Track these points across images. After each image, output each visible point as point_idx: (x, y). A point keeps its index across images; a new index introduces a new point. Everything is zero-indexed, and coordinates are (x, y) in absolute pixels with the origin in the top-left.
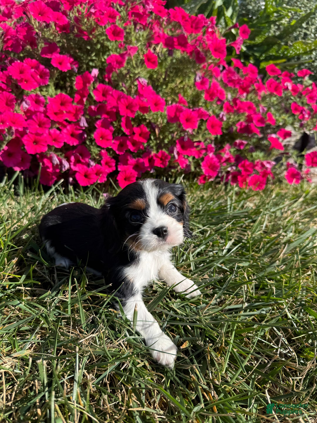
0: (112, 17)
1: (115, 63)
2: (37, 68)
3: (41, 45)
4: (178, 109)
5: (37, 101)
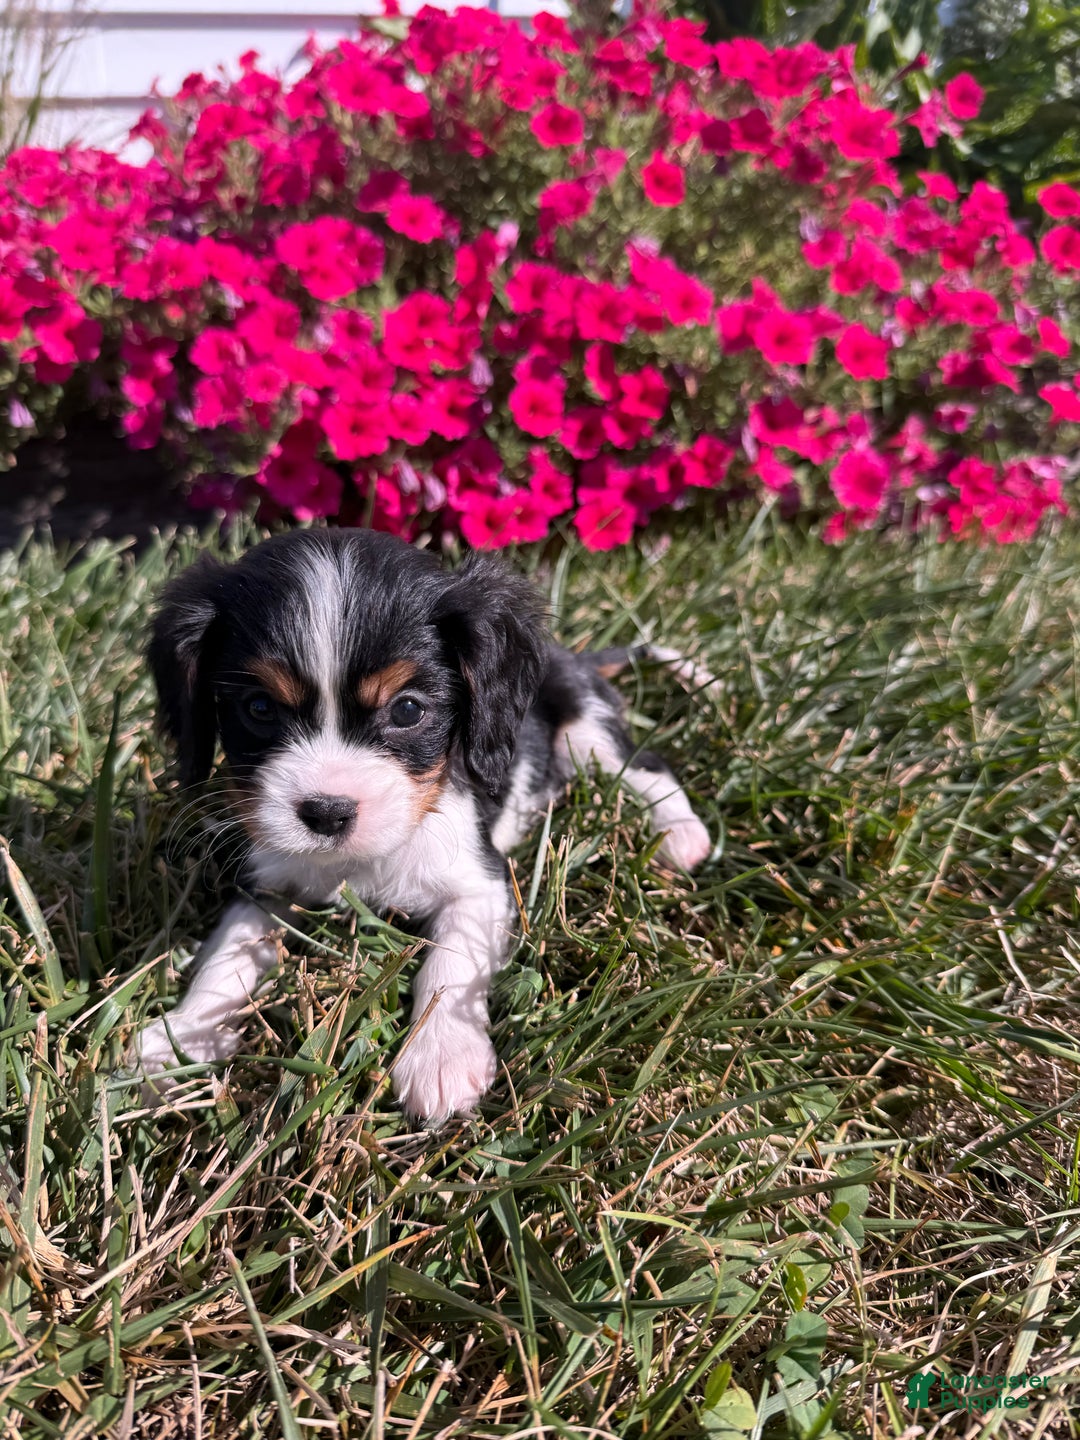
0: (547, 80)
1: (565, 205)
2: (350, 238)
4: (749, 315)
5: (352, 327)
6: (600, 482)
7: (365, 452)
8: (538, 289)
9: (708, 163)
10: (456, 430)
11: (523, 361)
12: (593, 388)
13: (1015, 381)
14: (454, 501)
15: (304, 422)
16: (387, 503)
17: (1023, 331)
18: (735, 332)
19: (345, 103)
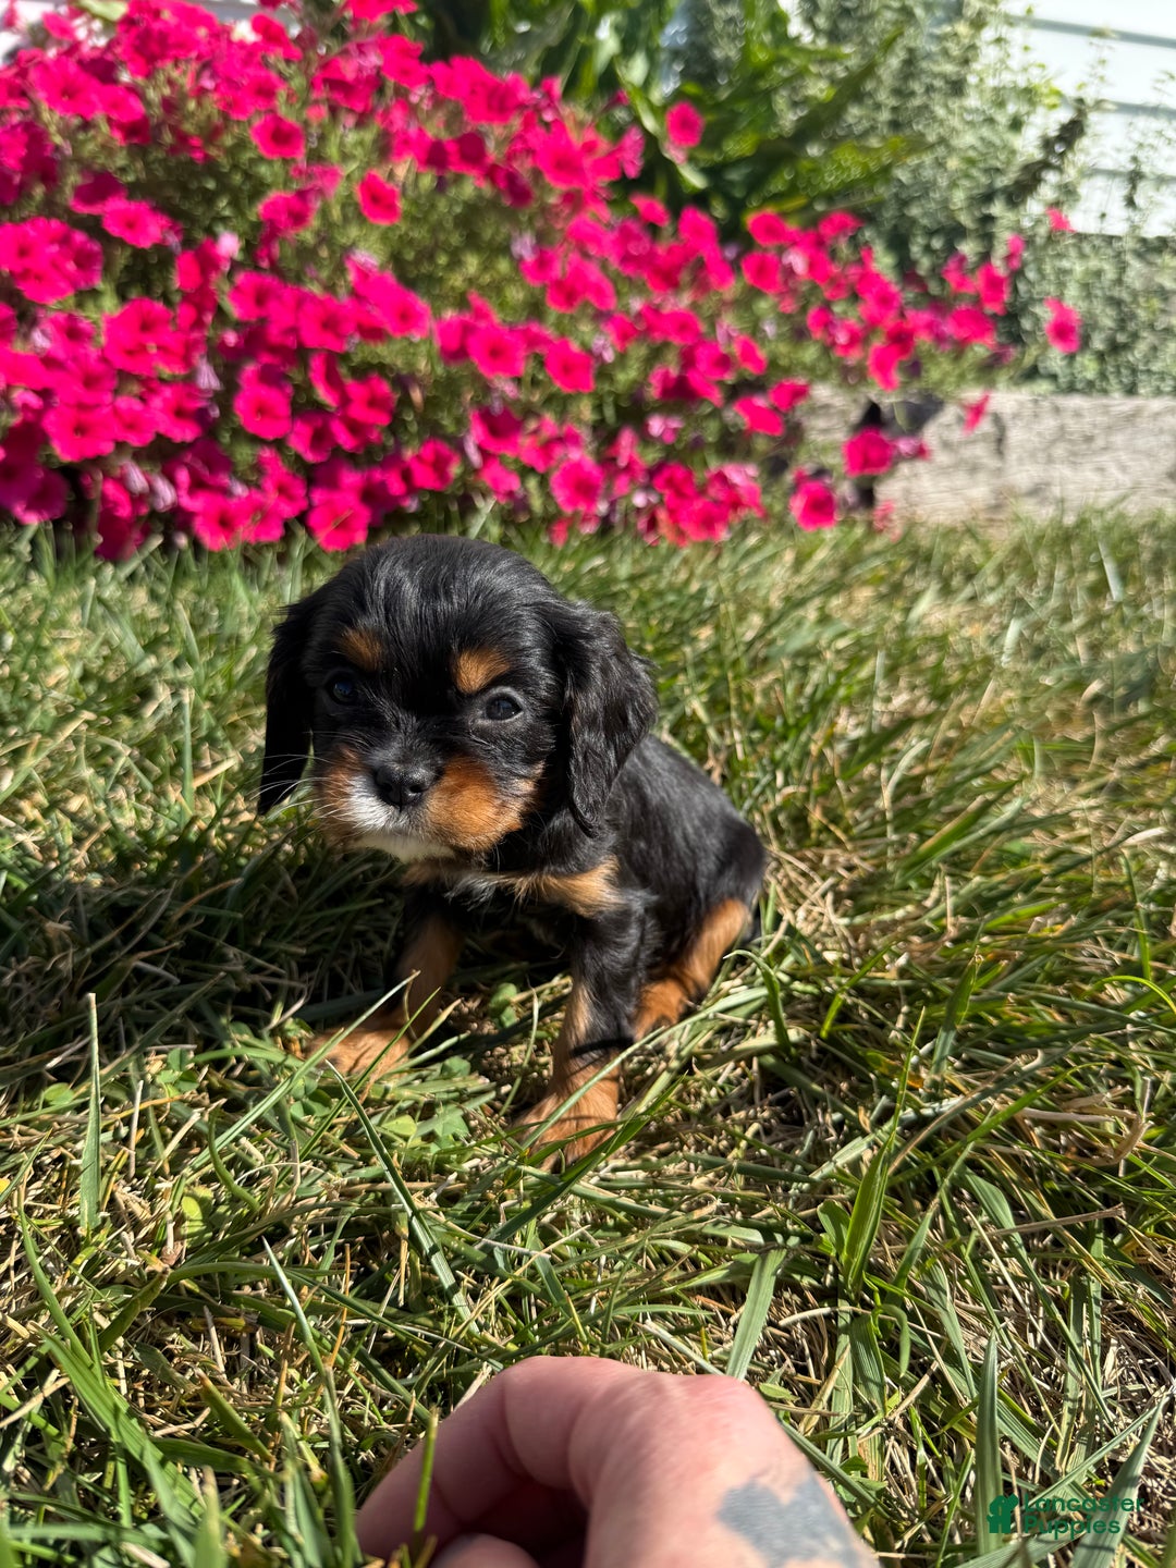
0: (266, 92)
1: (284, 218)
2: (65, 241)
3: (73, 179)
4: (466, 329)
5: (72, 332)
6: (332, 483)
7: (90, 453)
8: (261, 297)
9: (428, 180)
10: (185, 434)
11: (250, 367)
12: (322, 394)
13: (718, 397)
14: (186, 502)
15: (24, 423)
16: (116, 504)
17: (724, 349)
18: (454, 346)
19: (53, 102)
